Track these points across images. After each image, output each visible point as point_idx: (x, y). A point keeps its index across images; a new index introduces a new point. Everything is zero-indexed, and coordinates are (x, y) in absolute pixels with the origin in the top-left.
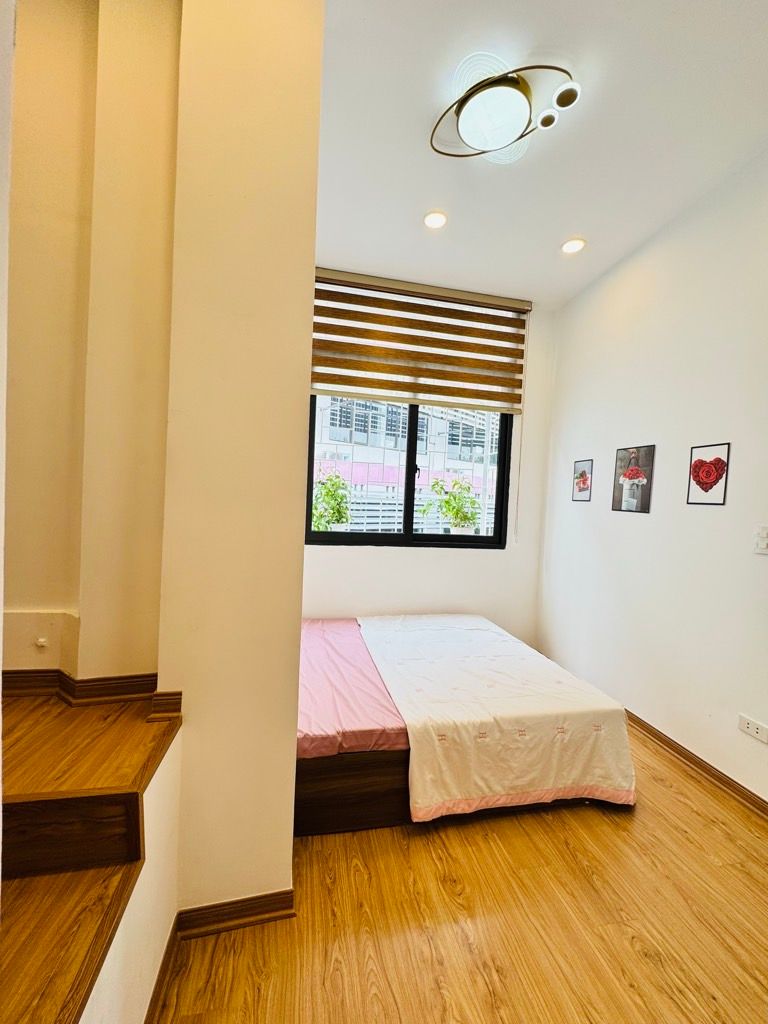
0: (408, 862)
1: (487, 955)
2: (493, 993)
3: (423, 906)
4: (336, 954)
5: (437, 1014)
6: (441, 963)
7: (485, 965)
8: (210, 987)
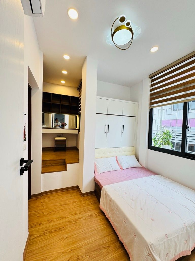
0: (94, 209)
1: (77, 222)
2: (71, 222)
3: (85, 212)
4: (77, 202)
5: (69, 214)
6: (76, 215)
7: (75, 221)
8: (73, 193)
